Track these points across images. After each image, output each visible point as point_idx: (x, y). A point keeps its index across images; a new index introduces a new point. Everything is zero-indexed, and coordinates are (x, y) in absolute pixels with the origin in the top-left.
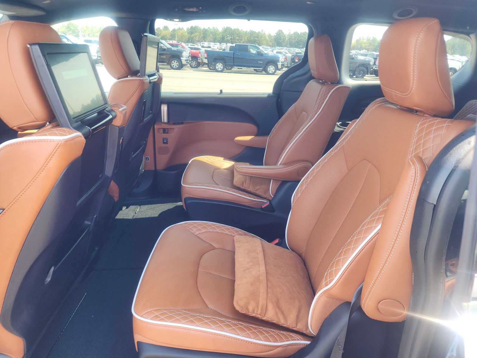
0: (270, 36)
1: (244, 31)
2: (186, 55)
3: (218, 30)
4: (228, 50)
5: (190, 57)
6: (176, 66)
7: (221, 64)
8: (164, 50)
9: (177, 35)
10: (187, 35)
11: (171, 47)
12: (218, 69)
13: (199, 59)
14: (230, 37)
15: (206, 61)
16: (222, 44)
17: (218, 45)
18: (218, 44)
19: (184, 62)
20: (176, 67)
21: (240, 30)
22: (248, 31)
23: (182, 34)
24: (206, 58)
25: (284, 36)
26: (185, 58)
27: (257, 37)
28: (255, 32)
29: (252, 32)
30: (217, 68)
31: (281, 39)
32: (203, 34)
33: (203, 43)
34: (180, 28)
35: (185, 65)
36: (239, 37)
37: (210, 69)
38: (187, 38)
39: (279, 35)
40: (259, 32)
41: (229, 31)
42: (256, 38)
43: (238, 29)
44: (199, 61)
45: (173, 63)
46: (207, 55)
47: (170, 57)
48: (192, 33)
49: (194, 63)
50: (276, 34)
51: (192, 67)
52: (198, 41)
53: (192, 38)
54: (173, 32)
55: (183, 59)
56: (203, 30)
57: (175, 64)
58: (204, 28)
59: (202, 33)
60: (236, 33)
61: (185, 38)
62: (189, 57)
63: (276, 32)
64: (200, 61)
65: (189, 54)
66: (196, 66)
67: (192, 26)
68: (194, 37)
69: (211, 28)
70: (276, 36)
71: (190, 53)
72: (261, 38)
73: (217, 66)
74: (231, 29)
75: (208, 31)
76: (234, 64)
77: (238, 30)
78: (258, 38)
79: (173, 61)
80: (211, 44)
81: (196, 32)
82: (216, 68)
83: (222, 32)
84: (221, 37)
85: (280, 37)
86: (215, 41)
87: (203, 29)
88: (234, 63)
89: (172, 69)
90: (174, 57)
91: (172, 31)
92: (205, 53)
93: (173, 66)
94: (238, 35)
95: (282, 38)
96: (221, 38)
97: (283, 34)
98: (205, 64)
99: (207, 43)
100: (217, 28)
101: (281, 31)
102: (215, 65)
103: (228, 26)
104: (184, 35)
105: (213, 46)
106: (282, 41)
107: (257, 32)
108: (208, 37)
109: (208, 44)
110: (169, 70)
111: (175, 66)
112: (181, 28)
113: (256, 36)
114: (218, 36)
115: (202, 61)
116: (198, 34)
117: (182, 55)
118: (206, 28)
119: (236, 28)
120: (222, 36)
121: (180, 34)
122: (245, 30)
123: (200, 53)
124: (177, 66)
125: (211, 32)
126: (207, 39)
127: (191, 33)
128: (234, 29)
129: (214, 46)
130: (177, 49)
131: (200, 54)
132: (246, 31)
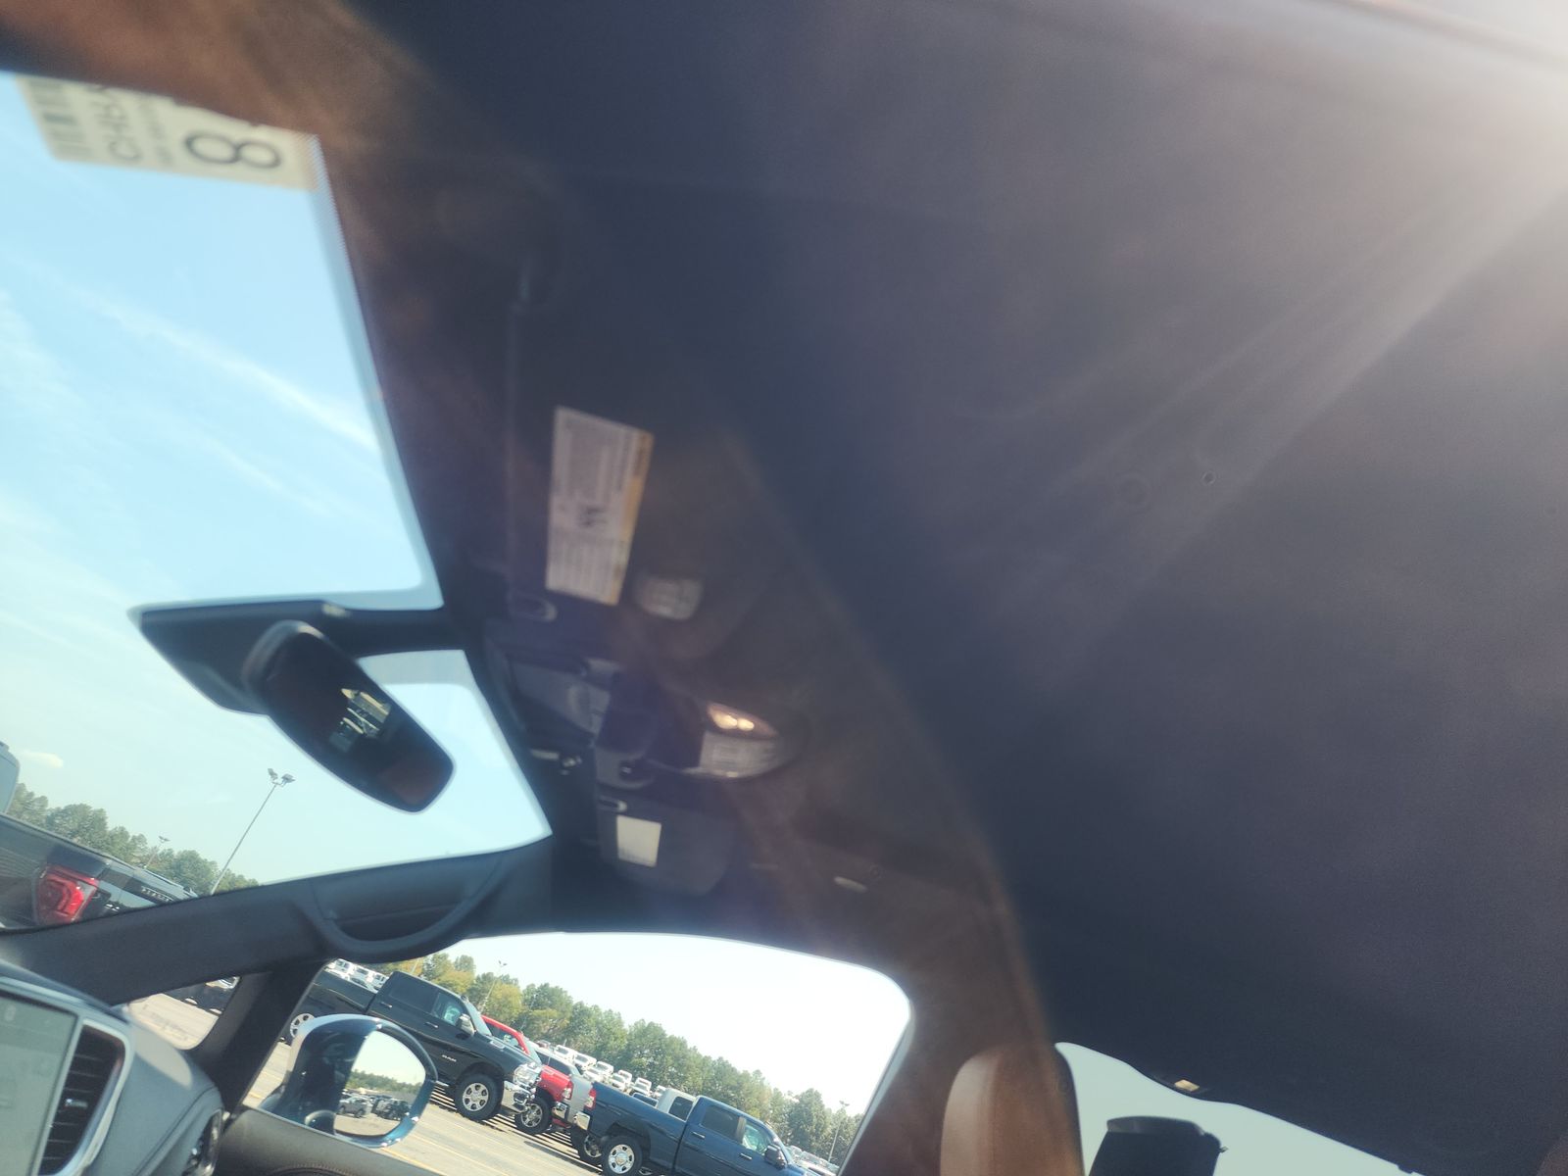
0: (777, 1099)
1: (701, 1053)
2: (527, 1078)
3: (620, 1023)
4: (665, 1108)
5: (534, 1090)
6: (478, 1104)
7: (630, 1152)
8: (465, 1036)
9: (490, 996)
10: (518, 1006)
11: (490, 1034)
12: (614, 1165)
13: (559, 1104)
14: (651, 1060)
15: (583, 1121)
16: (621, 1071)
17: (608, 1071)
18: (611, 1068)
19: (508, 1101)
20: (473, 1107)
21: (690, 1045)
22: (713, 1059)
23: (506, 998)
24: (586, 1111)
25: (823, 1115)
26: (517, 1088)
27: (737, 1088)
28: (733, 1070)
29: (723, 1064)
30: (612, 1159)
31: (810, 1124)
32: (571, 1019)
33: (563, 1047)
34: (507, 977)
35: (505, 1111)
36: (680, 1067)
37: (583, 1156)
38: (515, 1013)
39: (806, 1105)
40: (746, 1075)
41: (655, 1038)
42: (731, 1089)
43: (685, 1042)
44: (557, 1113)
45: (469, 1092)
46: (595, 1103)
47: (471, 1068)
48: (537, 1005)
49: (534, 1113)
50: (797, 1101)
51: (520, 1127)
52: (547, 1037)
53: (531, 1021)
54: (482, 983)
55: (511, 1089)
56: (575, 1008)
57: (476, 1096)
58: (581, 1004)
59: (569, 1015)
60: (673, 1050)
61: (510, 1013)
62: (532, 1086)
63: (799, 1093)
64: (561, 1114)
65: (536, 1076)
66: (534, 1124)
67: (546, 985)
68: (538, 1018)
69: (603, 1011)
70: (797, 1106)
71: (539, 1075)
72: (747, 1095)
73: (614, 1153)
74: (664, 1035)
75: (589, 1016)
76: (677, 1167)
77: (683, 1044)
78: (738, 1093)
79: (474, 1085)
80: (588, 1063)
81: (551, 1006)
82: (607, 1159)
83: (630, 1034)
84: (623, 1048)
85: (810, 1115)
86: (599, 1053)
87: (577, 1004)
88: (674, 1164)
89: (457, 1112)
90: (483, 1073)
91: (478, 979)
92: (591, 1093)
93: (467, 1101)
94: (676, 1059)
95: (815, 1120)
96: (621, 1051)
97: (822, 1106)
98: (574, 1130)
99: (576, 1053)
100: (620, 1018)
101: (818, 1096)
102: (606, 1150)
103: (656, 1021)
104: (509, 1002)
105: (591, 1071)
106: (812, 1133)
107: (740, 1070)
108: (583, 1034)
109: (579, 1058)
110: (445, 1112)
111: (471, 1103)
112: (511, 977)
113: (734, 1083)
114: (612, 1043)
115: (566, 1114)
116: (554, 1013)
117: (512, 1073)
118: (588, 1004)
119: (678, 1034)
120: (629, 1045)
121: (499, 996)
122: (703, 1052)
123: (571, 1085)
124: (479, 1107)
125: (597, 1023)
126: (576, 1041)
127: (535, 1003)
128: (673, 1039)
129: (593, 1068)
130: (505, 1049)
131: (569, 1090)
132: (707, 1058)
